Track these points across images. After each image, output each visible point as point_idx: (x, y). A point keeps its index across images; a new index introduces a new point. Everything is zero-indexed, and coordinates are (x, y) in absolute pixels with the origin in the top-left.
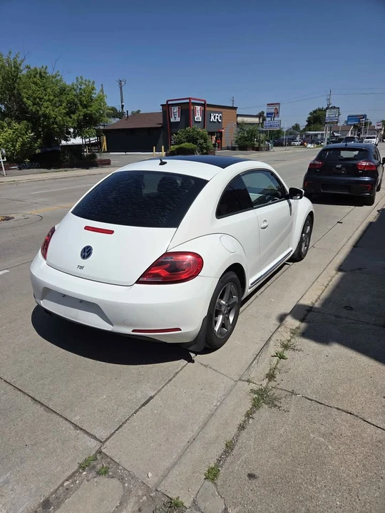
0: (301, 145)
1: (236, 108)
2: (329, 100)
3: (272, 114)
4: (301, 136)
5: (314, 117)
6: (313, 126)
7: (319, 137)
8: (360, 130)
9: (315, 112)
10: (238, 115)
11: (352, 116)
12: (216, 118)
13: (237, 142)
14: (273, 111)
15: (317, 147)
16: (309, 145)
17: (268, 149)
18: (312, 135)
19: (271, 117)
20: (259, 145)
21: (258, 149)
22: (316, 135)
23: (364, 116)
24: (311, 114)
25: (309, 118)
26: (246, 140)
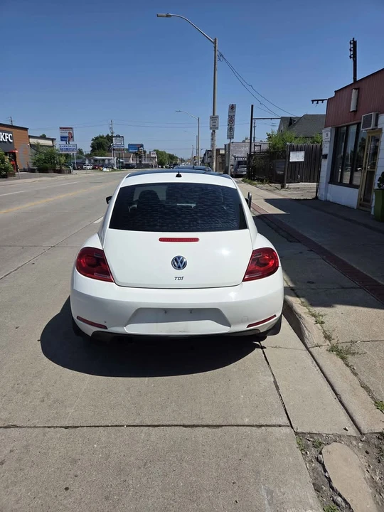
0: (93, 169)
1: (26, 129)
2: (111, 128)
3: (66, 137)
4: (90, 160)
5: (97, 143)
6: (97, 152)
7: (107, 162)
8: (140, 157)
9: (97, 138)
10: (30, 137)
11: (132, 145)
12: (6, 137)
13: (34, 164)
14: (67, 135)
15: (112, 171)
16: (105, 169)
17: (70, 172)
18: (100, 160)
19: (66, 141)
20: (61, 167)
21: (60, 172)
22: (104, 160)
23: (142, 146)
24: (93, 140)
25: (92, 144)
26: (45, 162)
